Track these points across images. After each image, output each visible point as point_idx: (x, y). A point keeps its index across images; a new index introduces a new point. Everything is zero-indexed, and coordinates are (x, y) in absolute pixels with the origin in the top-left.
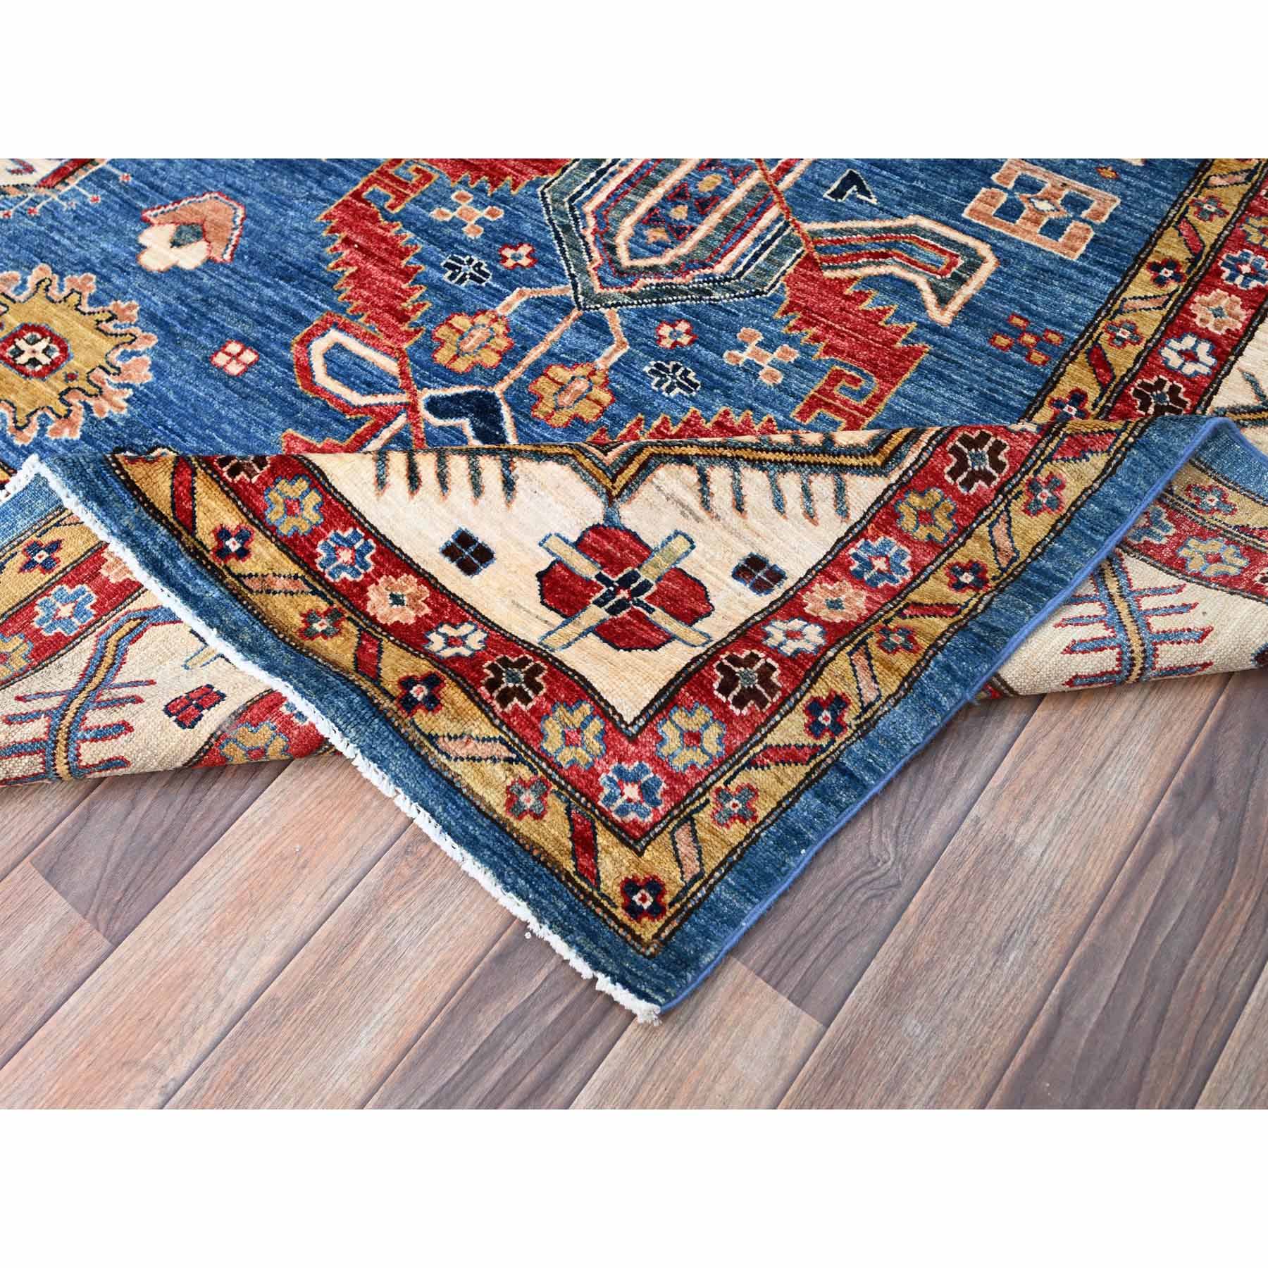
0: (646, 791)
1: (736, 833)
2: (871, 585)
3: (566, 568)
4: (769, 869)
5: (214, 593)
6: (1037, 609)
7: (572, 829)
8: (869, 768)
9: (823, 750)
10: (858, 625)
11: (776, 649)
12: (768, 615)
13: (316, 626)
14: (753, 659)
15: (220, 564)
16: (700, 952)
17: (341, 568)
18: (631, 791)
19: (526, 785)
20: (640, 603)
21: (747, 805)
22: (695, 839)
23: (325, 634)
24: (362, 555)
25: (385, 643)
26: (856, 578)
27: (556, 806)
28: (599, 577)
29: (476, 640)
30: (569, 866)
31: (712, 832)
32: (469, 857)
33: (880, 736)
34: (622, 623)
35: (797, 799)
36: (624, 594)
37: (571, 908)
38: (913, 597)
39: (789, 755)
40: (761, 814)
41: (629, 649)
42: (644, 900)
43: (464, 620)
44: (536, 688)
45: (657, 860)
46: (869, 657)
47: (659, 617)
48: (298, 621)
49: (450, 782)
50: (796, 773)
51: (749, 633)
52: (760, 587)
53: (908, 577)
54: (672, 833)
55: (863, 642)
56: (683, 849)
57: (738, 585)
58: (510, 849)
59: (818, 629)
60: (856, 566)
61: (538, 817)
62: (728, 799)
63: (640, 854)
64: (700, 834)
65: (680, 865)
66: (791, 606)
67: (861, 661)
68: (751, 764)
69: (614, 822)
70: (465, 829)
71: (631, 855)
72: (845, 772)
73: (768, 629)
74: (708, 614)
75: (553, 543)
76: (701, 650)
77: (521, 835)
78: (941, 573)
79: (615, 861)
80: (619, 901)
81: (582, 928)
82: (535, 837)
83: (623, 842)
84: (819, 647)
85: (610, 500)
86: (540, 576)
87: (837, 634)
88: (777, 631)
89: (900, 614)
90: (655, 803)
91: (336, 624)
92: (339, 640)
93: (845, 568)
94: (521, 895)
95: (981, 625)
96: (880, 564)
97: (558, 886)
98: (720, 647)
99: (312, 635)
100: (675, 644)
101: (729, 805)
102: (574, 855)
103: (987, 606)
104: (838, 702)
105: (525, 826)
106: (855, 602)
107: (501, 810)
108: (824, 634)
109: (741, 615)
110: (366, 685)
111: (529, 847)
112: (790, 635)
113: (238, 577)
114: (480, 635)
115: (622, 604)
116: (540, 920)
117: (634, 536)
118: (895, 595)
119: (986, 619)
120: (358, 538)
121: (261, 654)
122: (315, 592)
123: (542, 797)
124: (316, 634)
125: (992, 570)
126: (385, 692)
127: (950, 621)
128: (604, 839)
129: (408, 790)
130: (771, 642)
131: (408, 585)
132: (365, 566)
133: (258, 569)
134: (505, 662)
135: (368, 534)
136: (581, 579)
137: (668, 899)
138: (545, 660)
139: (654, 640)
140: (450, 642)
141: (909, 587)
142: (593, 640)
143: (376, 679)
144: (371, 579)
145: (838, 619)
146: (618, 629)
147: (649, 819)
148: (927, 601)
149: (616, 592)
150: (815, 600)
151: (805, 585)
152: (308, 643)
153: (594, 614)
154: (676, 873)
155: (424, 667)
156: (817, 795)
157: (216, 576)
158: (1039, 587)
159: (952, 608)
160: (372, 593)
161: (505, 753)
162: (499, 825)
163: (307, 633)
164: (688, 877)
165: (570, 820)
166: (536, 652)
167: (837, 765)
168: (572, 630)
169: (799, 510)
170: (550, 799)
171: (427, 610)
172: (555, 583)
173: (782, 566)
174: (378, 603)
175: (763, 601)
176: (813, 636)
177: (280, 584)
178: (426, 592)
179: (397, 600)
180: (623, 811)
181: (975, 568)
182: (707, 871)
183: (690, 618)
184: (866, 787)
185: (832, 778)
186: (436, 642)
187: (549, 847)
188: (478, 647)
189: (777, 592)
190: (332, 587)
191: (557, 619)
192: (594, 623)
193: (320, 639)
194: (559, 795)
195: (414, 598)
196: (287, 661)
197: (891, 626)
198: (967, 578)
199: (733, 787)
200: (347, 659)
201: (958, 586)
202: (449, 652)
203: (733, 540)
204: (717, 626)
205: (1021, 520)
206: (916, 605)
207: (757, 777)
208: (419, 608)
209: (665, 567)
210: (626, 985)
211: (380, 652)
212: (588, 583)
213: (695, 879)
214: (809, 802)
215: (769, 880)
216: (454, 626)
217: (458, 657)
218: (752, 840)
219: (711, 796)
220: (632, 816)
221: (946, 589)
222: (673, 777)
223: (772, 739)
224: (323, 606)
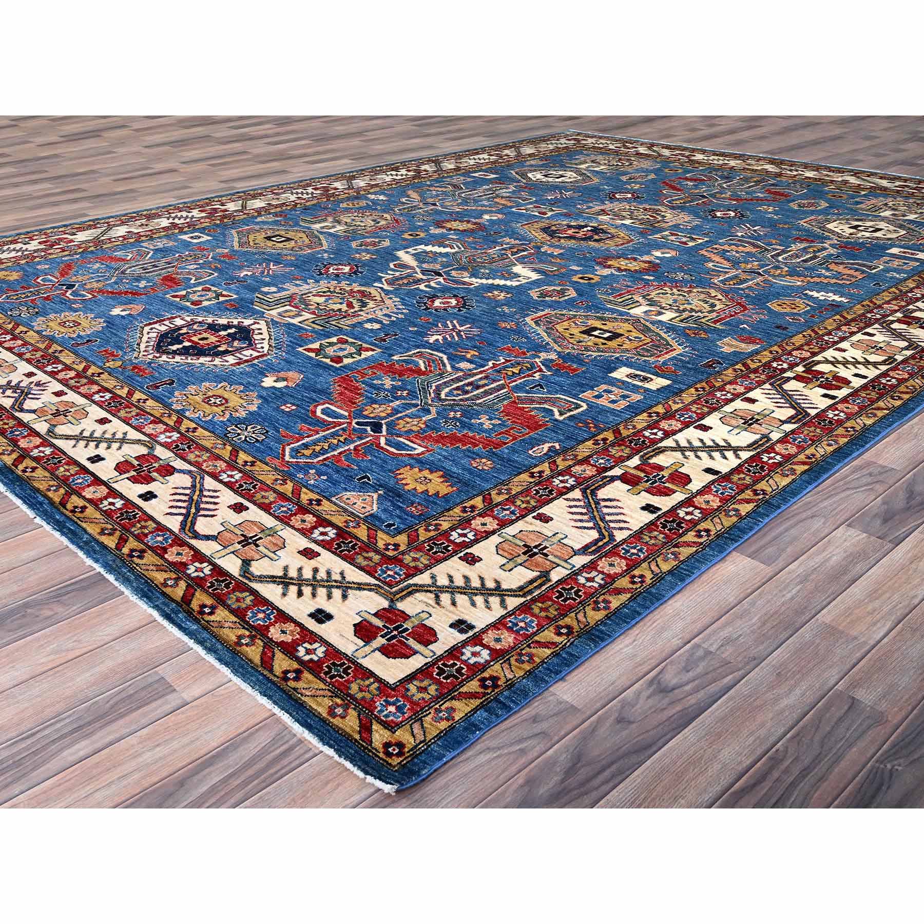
0: (399, 709)
1: (444, 725)
2: (517, 632)
3: (368, 622)
4: (460, 739)
5: (195, 627)
6: (595, 646)
7: (360, 723)
8: (513, 702)
9: (488, 694)
10: (508, 651)
11: (466, 661)
12: (465, 644)
13: (243, 641)
14: (454, 665)
15: (199, 617)
16: (420, 769)
17: (258, 619)
18: (392, 709)
19: (338, 706)
20: (403, 637)
21: (450, 715)
22: (422, 727)
23: (247, 645)
24: (269, 615)
25: (276, 650)
26: (510, 629)
27: (353, 713)
28: (384, 626)
29: (321, 651)
30: (357, 737)
31: (431, 724)
32: (307, 732)
33: (517, 689)
34: (393, 645)
35: (475, 713)
36: (395, 633)
37: (356, 752)
38: (536, 638)
39: (472, 695)
40: (457, 718)
41: (395, 658)
42: (394, 750)
43: (315, 641)
44: (348, 674)
45: (402, 735)
46: (510, 665)
47: (412, 642)
48: (234, 638)
49: (302, 705)
50: (477, 702)
51: (454, 652)
52: (462, 631)
53: (535, 630)
54: (411, 725)
55: (508, 659)
56: (415, 731)
57: (452, 630)
58: (328, 730)
59: (488, 652)
60: (510, 624)
61: (343, 717)
62: (441, 712)
63: (394, 733)
64: (425, 725)
65: (414, 736)
66: (476, 640)
67: (506, 666)
68: (452, 698)
69: (382, 721)
70: (306, 721)
71: (389, 733)
72: (501, 702)
73: (464, 650)
74: (436, 642)
75: (362, 614)
76: (430, 660)
77: (333, 724)
78: (551, 628)
79: (381, 735)
80: (381, 750)
81: (360, 759)
82: (341, 725)
83: (386, 728)
84: (486, 661)
85: (392, 601)
86: (355, 625)
87: (496, 654)
88: (467, 652)
89: (529, 646)
90: (403, 713)
91: (253, 640)
92: (253, 648)
93: (505, 626)
94: (331, 746)
95: (567, 653)
96: (522, 624)
97: (350, 744)
98: (441, 658)
99: (241, 645)
100: (418, 656)
101: (441, 715)
102: (360, 732)
103: (572, 644)
104: (495, 679)
105: (337, 721)
106: (508, 639)
107: (325, 715)
108: (490, 655)
109: (452, 643)
110: (266, 673)
111: (337, 730)
112: (474, 654)
113: (207, 622)
114: (323, 649)
115: (394, 637)
116: (340, 756)
117: (403, 612)
118: (527, 637)
119: (570, 650)
120: (268, 609)
121: (215, 652)
122: (244, 628)
123: (345, 710)
124: (243, 644)
125: (576, 628)
126: (275, 676)
127: (552, 650)
128: (375, 726)
129: (279, 707)
130: (464, 658)
131: (290, 627)
132: (270, 619)
133: (218, 619)
134: (334, 664)
135: (274, 608)
136: (375, 626)
137: (406, 750)
138: (353, 663)
139: (407, 653)
140: (308, 652)
141: (535, 634)
142: (377, 653)
143: (271, 670)
144: (271, 624)
145: (498, 647)
146: (390, 649)
147: (400, 719)
148: (543, 640)
149: (392, 632)
150: (488, 638)
151: (484, 631)
152: (238, 648)
153: (380, 641)
154: (412, 740)
155: (295, 665)
156: (486, 711)
157: (197, 621)
158: (598, 637)
159: (554, 644)
160: (272, 629)
161: (330, 694)
162: (323, 720)
163: (239, 644)
164: (418, 742)
165: (360, 719)
166: (350, 660)
167: (496, 700)
168: (368, 649)
169: (483, 606)
170: (350, 711)
171: (298, 636)
172: (363, 628)
173: (473, 623)
174: (275, 633)
175: (463, 637)
176: (485, 655)
177: (226, 625)
178: (298, 629)
179: (283, 632)
180: (386, 716)
181: (569, 627)
182: (428, 739)
183: (426, 643)
184: (511, 709)
185: (494, 704)
186: (301, 652)
187: (348, 730)
188: (322, 655)
189: (471, 633)
190: (252, 627)
191: (361, 643)
192: (379, 646)
193: (244, 647)
194: (355, 709)
195: (292, 632)
196: (228, 657)
197: (524, 652)
198: (564, 631)
199: (443, 707)
200: (257, 659)
201: (559, 634)
202: (307, 658)
203: (450, 614)
204: (438, 649)
205: (590, 613)
206: (537, 642)
207: (456, 704)
208: (294, 635)
209: (417, 623)
210: (380, 779)
211: (274, 656)
212: (378, 628)
213: (421, 742)
214: (482, 714)
215: (459, 743)
216: (311, 644)
217: (311, 660)
218: (452, 728)
219: (432, 711)
220: (391, 718)
221: (553, 635)
222: (413, 703)
223: (462, 690)
224: (247, 633)
